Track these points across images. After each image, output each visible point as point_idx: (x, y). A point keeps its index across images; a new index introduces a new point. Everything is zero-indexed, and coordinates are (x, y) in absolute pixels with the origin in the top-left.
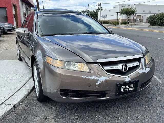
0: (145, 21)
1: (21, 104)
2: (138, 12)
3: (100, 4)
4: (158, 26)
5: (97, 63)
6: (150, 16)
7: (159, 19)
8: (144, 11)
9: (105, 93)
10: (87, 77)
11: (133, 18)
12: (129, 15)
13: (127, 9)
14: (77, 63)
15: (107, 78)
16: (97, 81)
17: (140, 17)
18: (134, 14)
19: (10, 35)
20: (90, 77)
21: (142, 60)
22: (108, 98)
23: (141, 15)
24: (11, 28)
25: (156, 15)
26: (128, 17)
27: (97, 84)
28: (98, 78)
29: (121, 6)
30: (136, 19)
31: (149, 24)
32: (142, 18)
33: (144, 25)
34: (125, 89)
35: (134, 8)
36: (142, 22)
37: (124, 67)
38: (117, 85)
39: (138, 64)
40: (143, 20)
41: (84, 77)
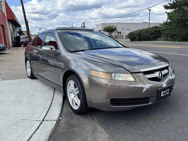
0: (124, 37)
1: (61, 118)
2: (118, 30)
3: (84, 22)
4: (137, 41)
5: (140, 72)
6: (130, 33)
7: (138, 34)
8: (123, 29)
9: (149, 99)
10: (135, 86)
11: (115, 35)
12: (111, 32)
13: (109, 27)
14: (123, 74)
15: (150, 85)
16: (143, 88)
17: (120, 34)
18: (115, 32)
19: (3, 55)
20: (137, 86)
21: (170, 68)
22: (151, 103)
23: (121, 32)
24: (3, 48)
25: (135, 32)
26: (111, 35)
27: (143, 92)
28: (143, 86)
29: (103, 24)
30: (117, 36)
31: (129, 40)
32: (122, 35)
33: (125, 40)
34: (164, 94)
35: (115, 26)
36: (122, 38)
37: (160, 74)
38: (158, 90)
39: (168, 72)
40: (123, 36)
41: (132, 86)
